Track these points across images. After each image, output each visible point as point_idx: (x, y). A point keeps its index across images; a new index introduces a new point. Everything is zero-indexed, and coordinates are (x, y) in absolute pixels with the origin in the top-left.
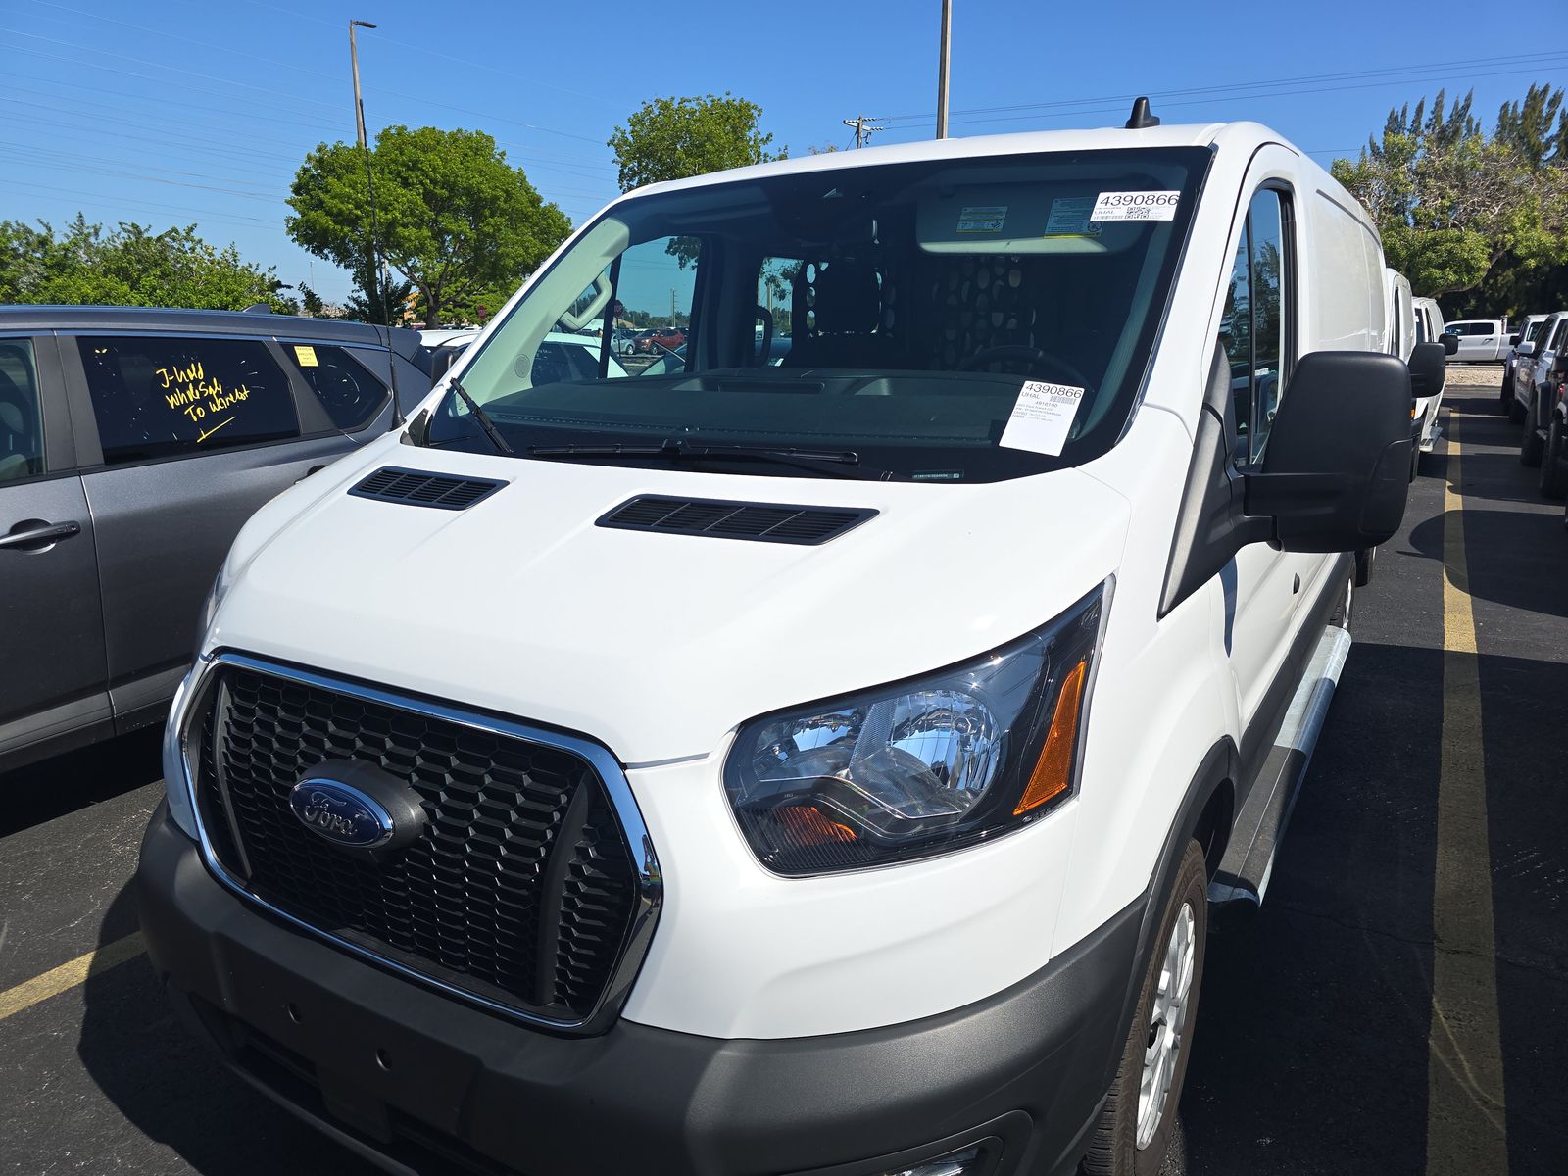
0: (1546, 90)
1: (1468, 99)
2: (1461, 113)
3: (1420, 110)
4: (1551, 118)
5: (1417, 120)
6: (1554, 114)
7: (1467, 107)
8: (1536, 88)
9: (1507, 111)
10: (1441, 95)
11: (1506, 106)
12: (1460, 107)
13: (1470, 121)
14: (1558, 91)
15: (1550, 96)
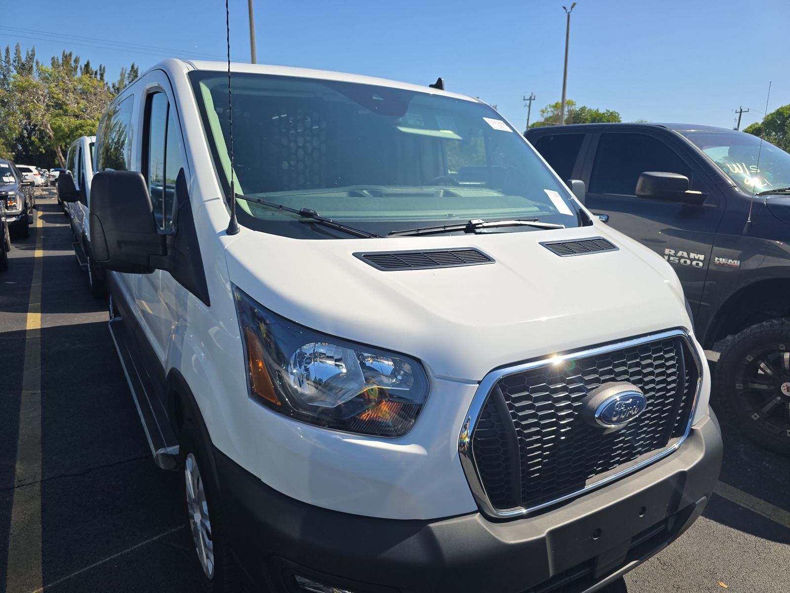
0: (70, 54)
1: (33, 51)
2: (31, 57)
3: (7, 51)
4: (76, 69)
5: (7, 56)
6: (77, 67)
7: (33, 55)
8: (66, 53)
9: (54, 61)
10: (18, 46)
11: (53, 58)
12: (30, 55)
13: (37, 63)
14: (77, 56)
15: (73, 58)
